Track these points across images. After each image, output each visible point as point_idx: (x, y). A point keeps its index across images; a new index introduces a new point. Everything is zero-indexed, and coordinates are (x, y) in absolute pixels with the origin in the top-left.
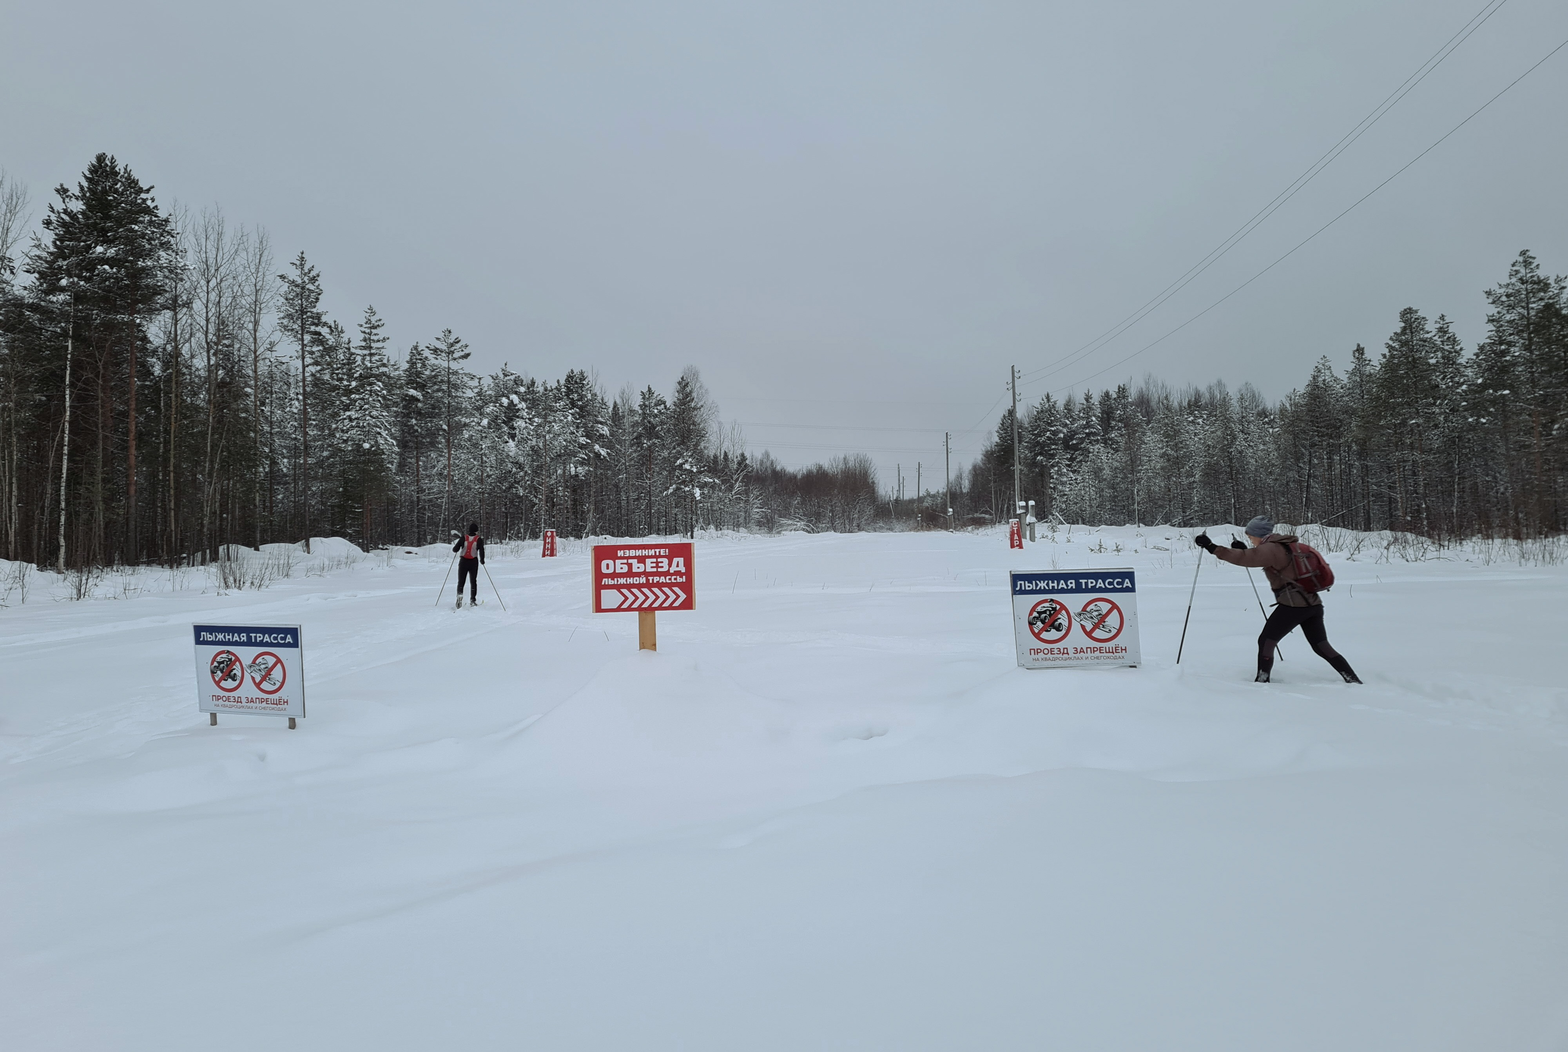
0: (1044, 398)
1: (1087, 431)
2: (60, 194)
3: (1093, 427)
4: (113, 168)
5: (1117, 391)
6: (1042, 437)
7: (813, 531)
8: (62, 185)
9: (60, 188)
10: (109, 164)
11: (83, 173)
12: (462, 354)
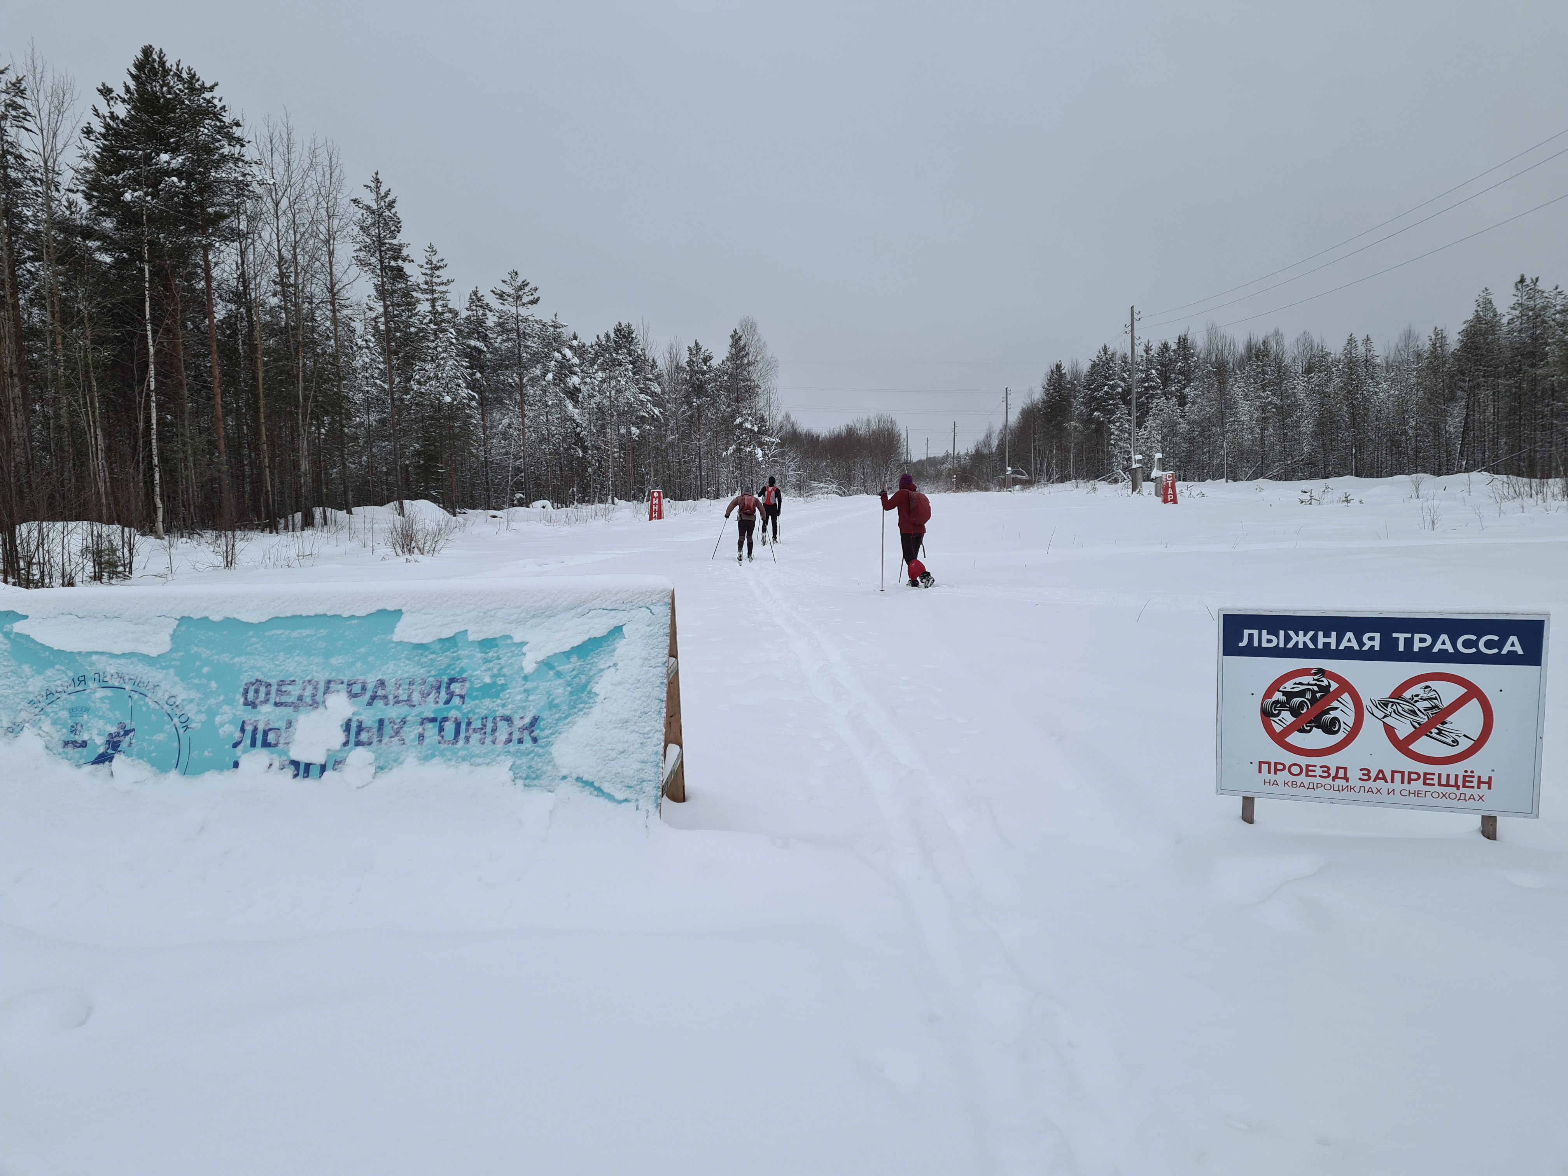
0: (1101, 350)
1: (1146, 384)
2: (104, 95)
3: (1152, 380)
4: (162, 63)
5: (1177, 341)
6: (1099, 391)
7: (845, 494)
8: (104, 85)
9: (102, 88)
10: (157, 59)
11: (128, 70)
12: (531, 298)
